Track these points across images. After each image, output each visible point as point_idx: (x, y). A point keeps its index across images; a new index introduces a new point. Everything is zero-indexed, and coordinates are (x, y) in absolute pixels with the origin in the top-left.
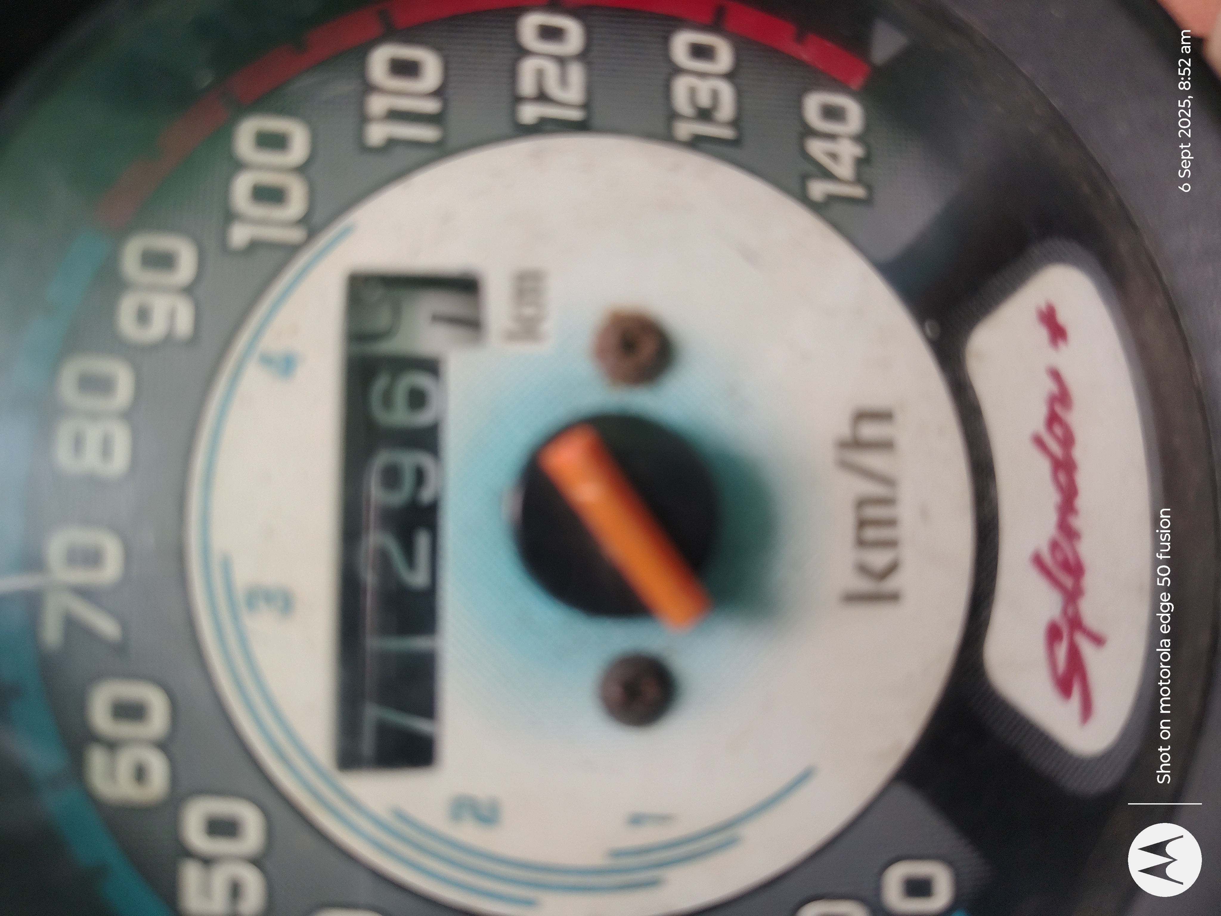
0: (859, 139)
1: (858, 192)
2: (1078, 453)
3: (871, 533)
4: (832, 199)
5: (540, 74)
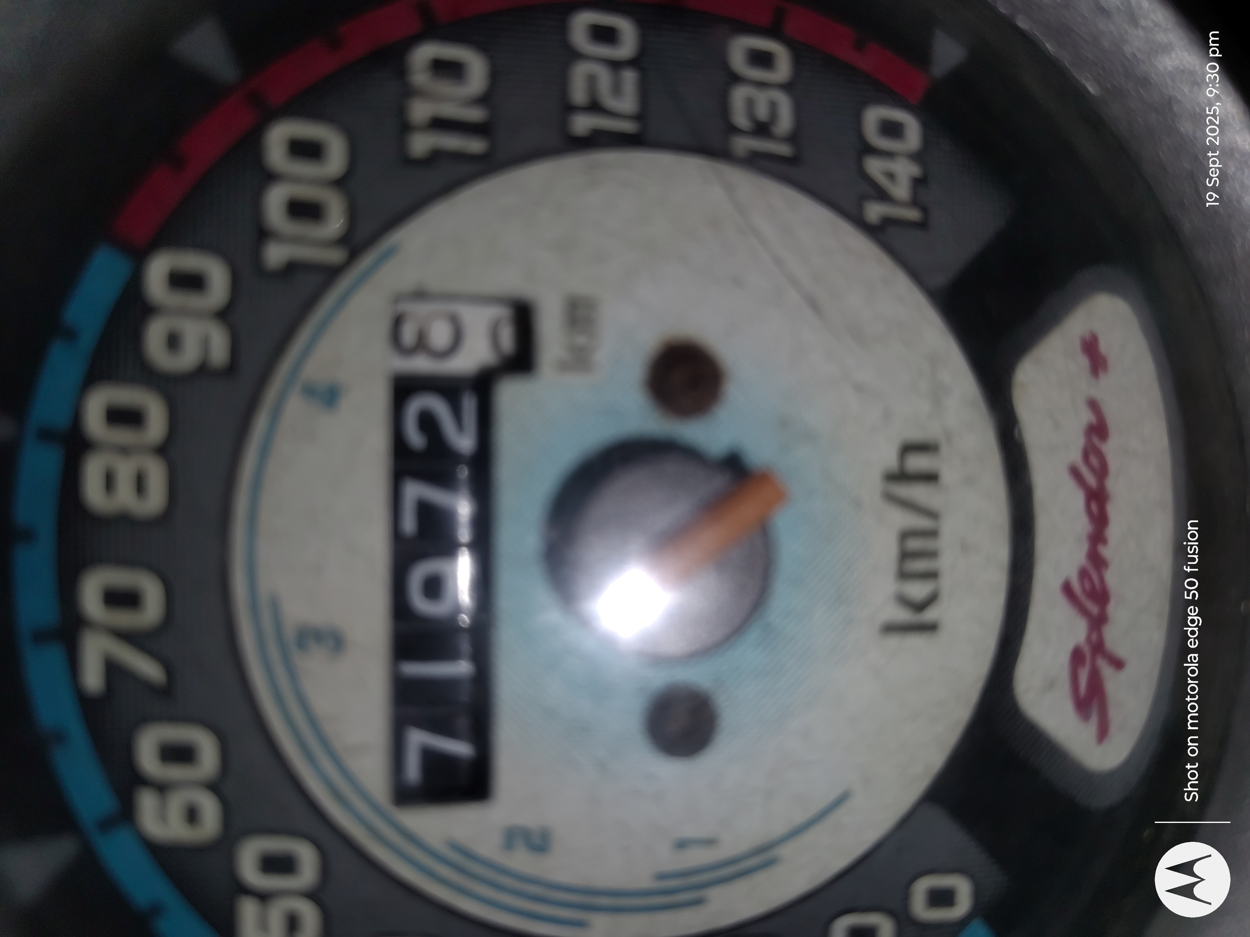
0: (916, 157)
1: (914, 214)
2: (1111, 484)
3: (914, 565)
4: (888, 222)
5: (592, 80)
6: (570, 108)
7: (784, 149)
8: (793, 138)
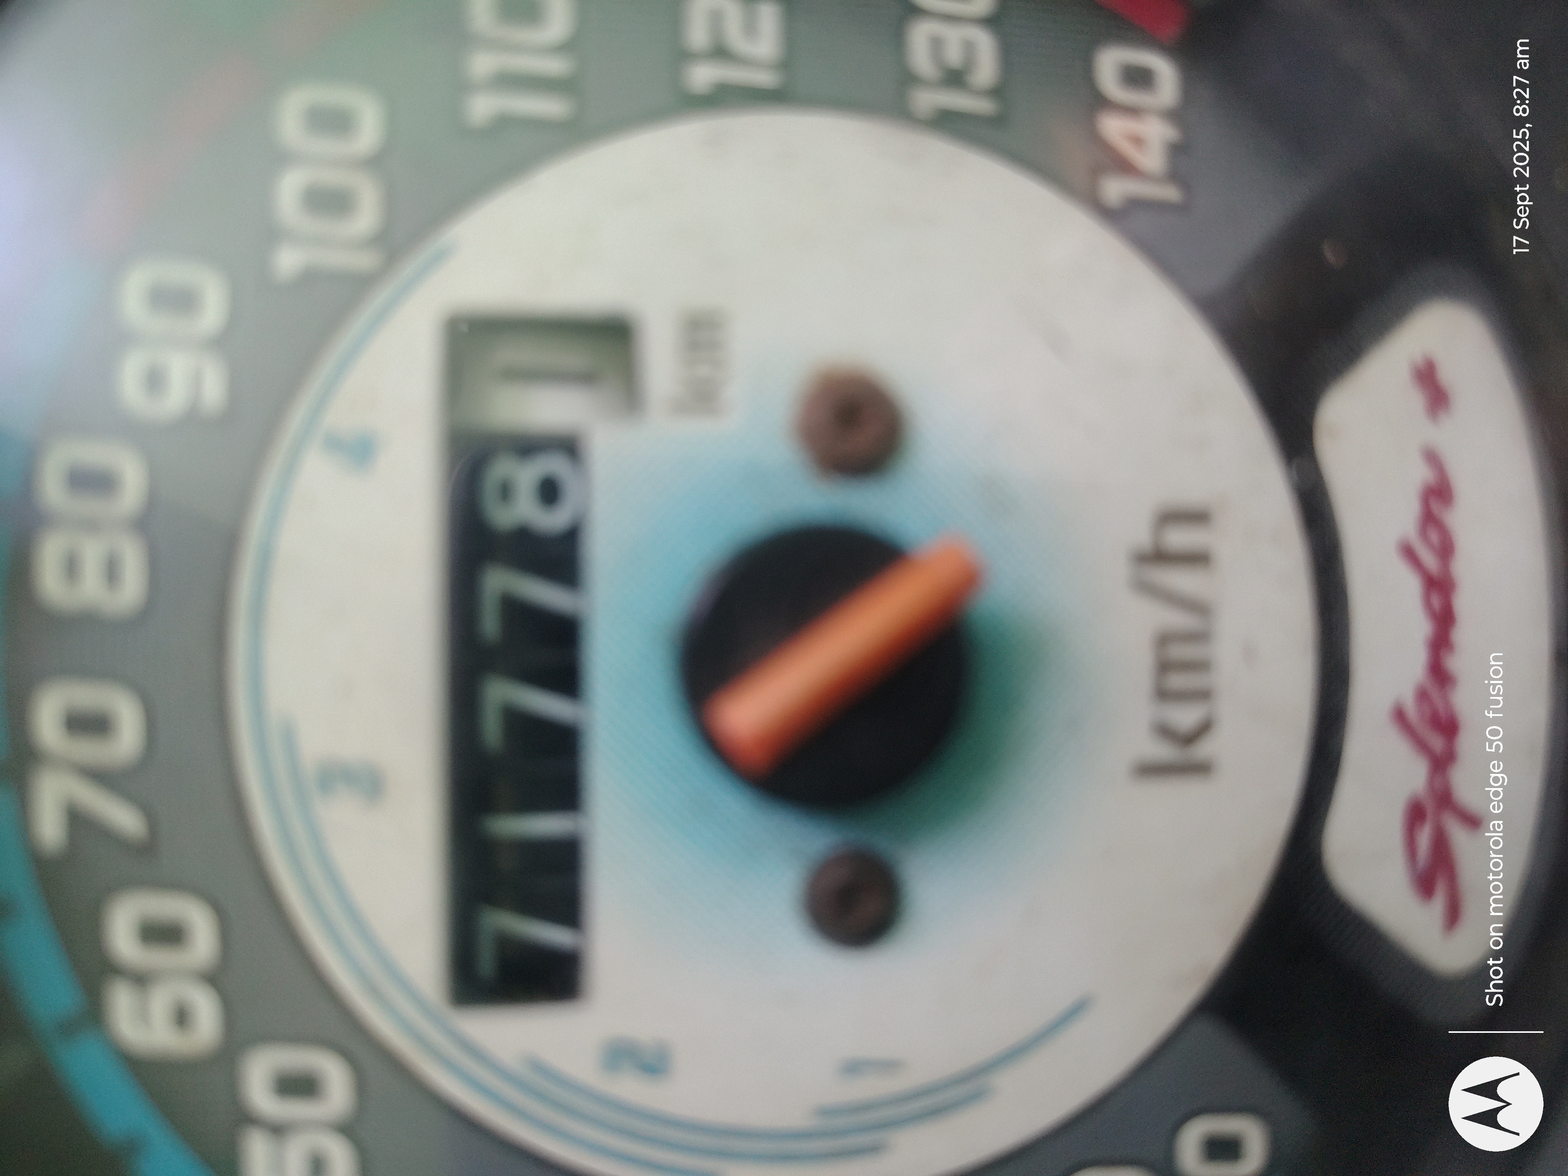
2: (1459, 567)
3: (1177, 681)
4: (1135, 205)
5: (716, 19)
6: (685, 56)
7: (984, 106)
8: (998, 91)
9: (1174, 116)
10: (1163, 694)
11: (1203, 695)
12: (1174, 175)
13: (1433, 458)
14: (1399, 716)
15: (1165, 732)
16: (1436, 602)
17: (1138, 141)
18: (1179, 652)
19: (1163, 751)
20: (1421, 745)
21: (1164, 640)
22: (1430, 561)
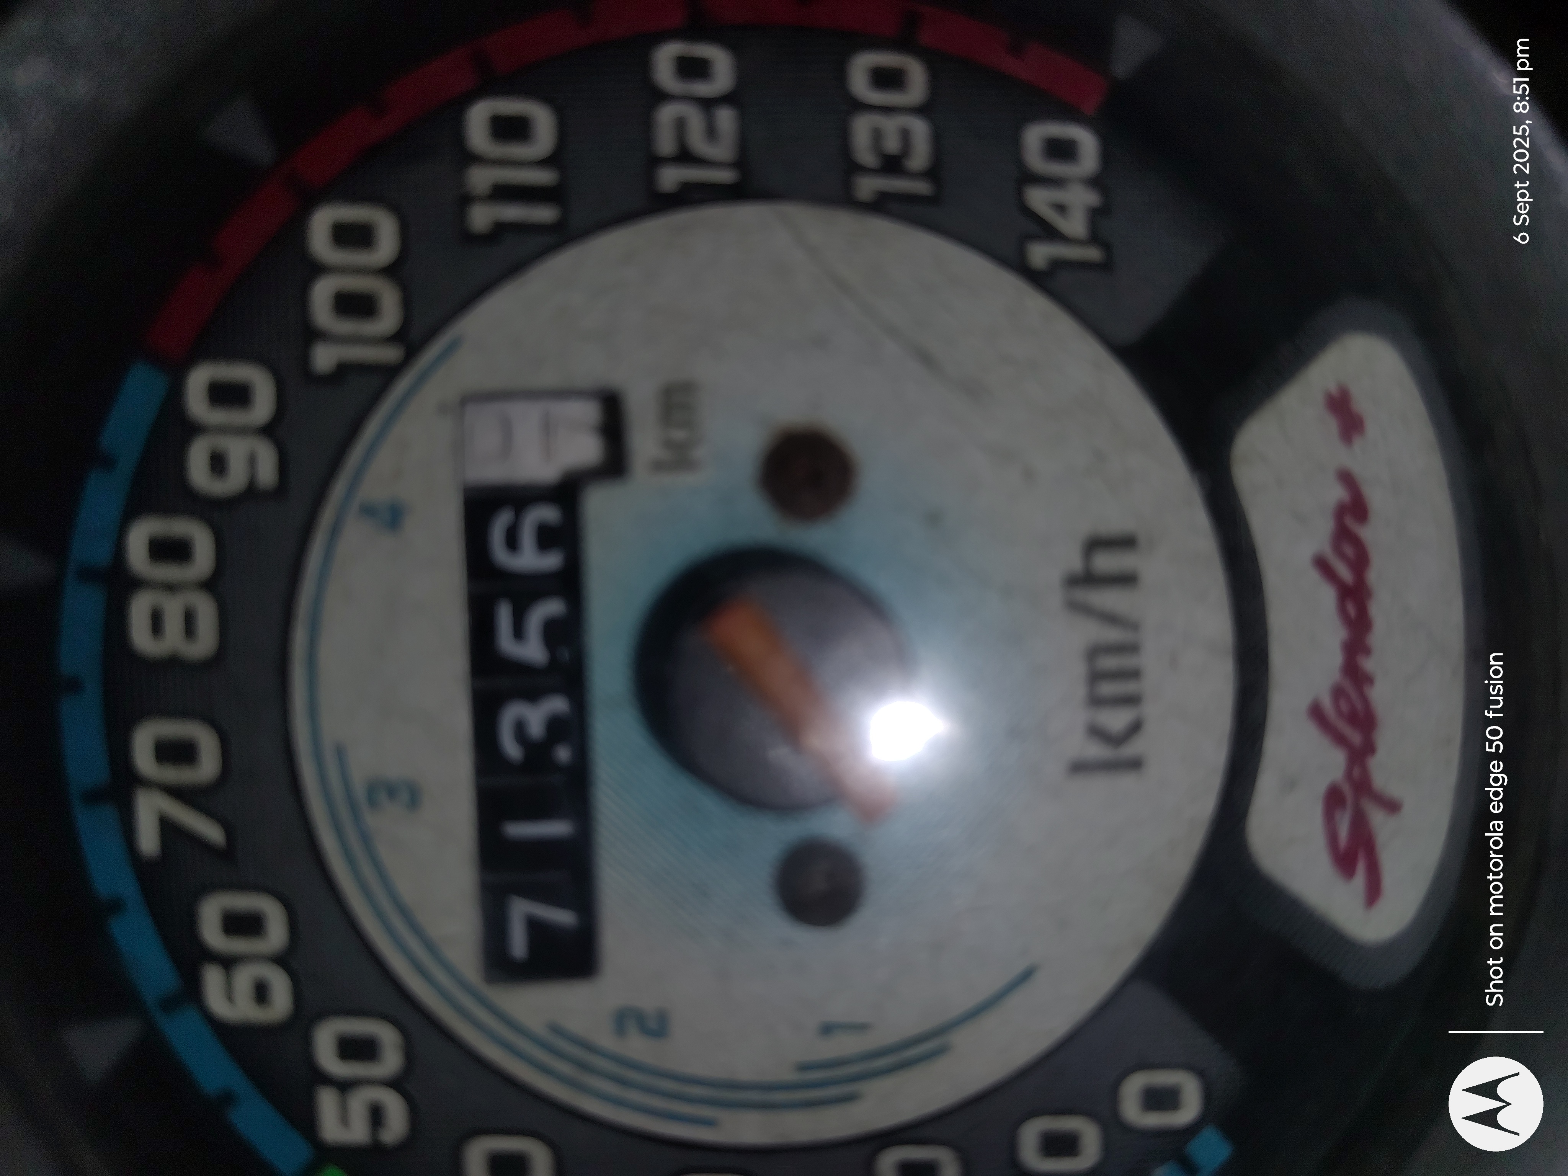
1: (1093, 254)
2: (1373, 576)
3: (1108, 689)
4: (1057, 265)
5: (680, 125)
6: (656, 161)
7: (922, 187)
8: (932, 174)
9: (1095, 182)
10: (1096, 701)
11: (1132, 700)
12: (1095, 238)
13: (1347, 478)
14: (1316, 713)
15: (1097, 732)
16: (1351, 610)
17: (1061, 208)
18: (1109, 663)
19: (1096, 751)
20: (1340, 739)
21: (1094, 652)
22: (1345, 573)
